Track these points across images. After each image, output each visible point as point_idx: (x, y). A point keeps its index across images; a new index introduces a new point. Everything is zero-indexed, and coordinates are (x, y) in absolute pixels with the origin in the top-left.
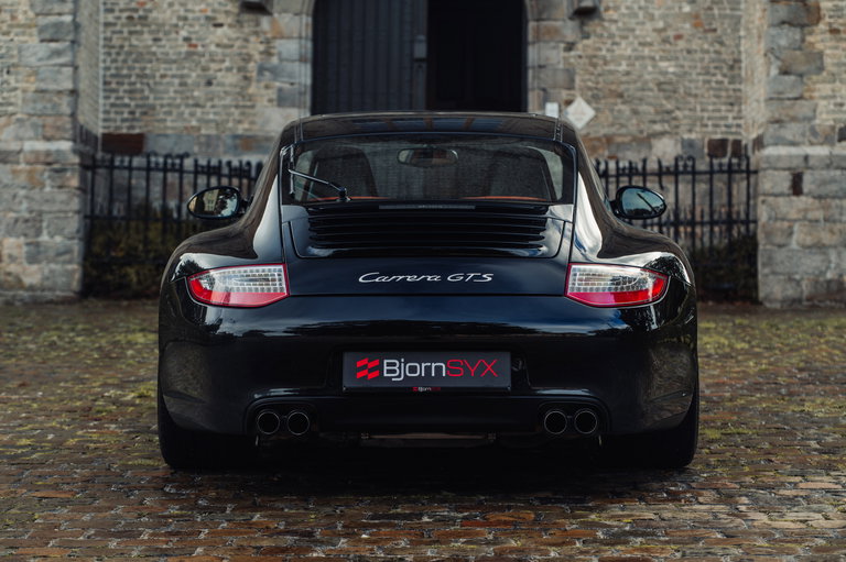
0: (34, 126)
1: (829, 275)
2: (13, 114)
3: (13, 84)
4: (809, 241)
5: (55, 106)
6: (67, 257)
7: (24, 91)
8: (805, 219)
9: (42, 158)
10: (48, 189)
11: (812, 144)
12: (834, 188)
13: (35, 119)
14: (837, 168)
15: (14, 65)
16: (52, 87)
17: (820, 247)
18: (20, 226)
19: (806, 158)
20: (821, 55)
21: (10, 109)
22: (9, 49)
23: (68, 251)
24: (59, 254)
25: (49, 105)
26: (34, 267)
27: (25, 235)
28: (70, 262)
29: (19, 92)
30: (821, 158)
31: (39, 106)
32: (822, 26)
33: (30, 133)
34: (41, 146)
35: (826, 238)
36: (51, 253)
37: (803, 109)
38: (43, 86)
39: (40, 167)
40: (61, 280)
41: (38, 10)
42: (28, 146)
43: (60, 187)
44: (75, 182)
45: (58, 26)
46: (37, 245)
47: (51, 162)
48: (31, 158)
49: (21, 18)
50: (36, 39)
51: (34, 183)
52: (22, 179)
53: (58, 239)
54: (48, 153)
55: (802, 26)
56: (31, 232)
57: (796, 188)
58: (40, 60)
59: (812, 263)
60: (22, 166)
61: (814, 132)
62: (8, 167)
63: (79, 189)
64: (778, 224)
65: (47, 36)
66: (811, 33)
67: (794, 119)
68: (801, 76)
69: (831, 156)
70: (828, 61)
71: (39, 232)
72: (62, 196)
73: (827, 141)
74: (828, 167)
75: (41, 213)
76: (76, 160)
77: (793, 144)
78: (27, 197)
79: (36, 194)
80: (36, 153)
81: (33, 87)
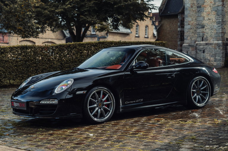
0: (216, 39)
2: (212, 37)
3: (212, 32)
5: (219, 35)
6: (220, 61)
7: (214, 33)
9: (216, 44)
10: (217, 49)
13: (216, 38)
15: (213, 29)
16: (219, 32)
18: (213, 55)
21: (212, 36)
22: (212, 26)
23: (220, 60)
24: (219, 60)
25: (218, 35)
26: (215, 62)
27: (214, 57)
28: (221, 61)
29: (213, 33)
31: (216, 35)
33: (215, 40)
34: (216, 42)
36: (218, 60)
38: (217, 32)
39: (216, 46)
40: (219, 65)
41: (216, 19)
42: (215, 42)
43: (219, 49)
44: (221, 48)
45: (219, 21)
46: (216, 59)
47: (218, 45)
48: (215, 44)
49: (214, 20)
50: (216, 24)
51: (215, 48)
52: (213, 48)
53: (219, 58)
54: (217, 43)
56: (215, 56)
58: (217, 27)
60: (213, 46)
62: (211, 46)
63: (222, 49)
65: (217, 23)
71: (216, 57)
72: (219, 50)
75: (216, 53)
76: (222, 44)
78: (214, 51)
79: (215, 50)
80: (215, 43)
81: (215, 32)
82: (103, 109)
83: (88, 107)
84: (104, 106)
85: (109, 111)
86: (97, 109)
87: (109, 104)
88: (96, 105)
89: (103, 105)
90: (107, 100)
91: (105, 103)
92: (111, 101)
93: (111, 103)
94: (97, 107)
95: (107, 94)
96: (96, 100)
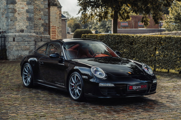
1: (19, 55)
4: (16, 49)
8: (15, 45)
11: (16, 33)
12: (20, 40)
14: (20, 37)
17: (18, 50)
19: (15, 35)
20: (17, 18)
30: (18, 35)
32: (17, 13)
35: (19, 49)
37: (14, 27)
55: (14, 13)
57: (14, 41)
59: (17, 53)
61: (16, 31)
64: (11, 46)
66: (15, 14)
67: (13, 29)
68: (14, 21)
69: (19, 35)
70: (18, 19)
73: (18, 32)
74: (19, 37)
77: (13, 33)
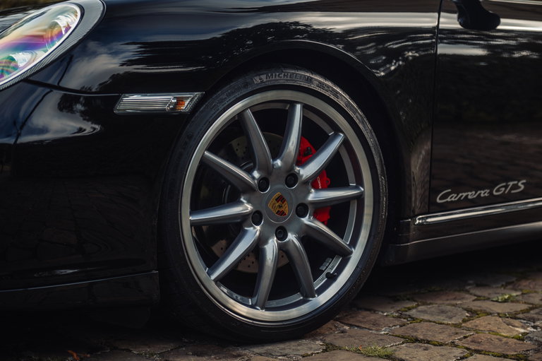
82: (301, 239)
83: (188, 218)
84: (305, 220)
85: (346, 256)
86: (254, 232)
87: (345, 202)
88: (246, 207)
89: (302, 210)
90: (333, 175)
91: (313, 196)
92: (360, 182)
93: (360, 199)
94: (256, 217)
95: (336, 135)
96: (249, 171)
